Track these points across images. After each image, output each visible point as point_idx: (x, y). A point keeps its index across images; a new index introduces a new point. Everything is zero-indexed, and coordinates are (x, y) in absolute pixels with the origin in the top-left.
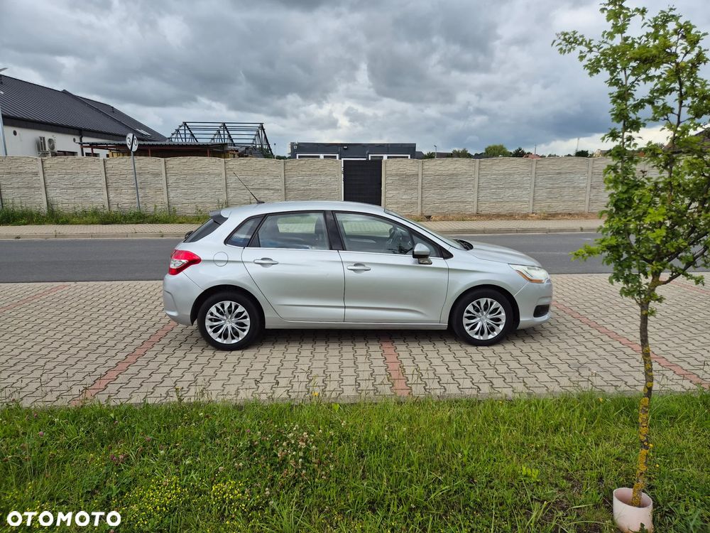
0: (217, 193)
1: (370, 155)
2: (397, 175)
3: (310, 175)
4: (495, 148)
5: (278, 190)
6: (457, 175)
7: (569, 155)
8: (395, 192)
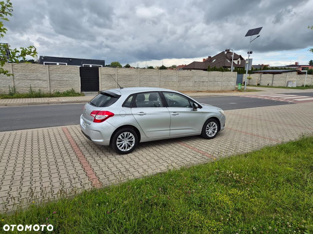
0: (7, 82)
1: (83, 65)
2: (106, 75)
3: (63, 73)
4: (115, 63)
5: (45, 80)
6: (131, 75)
7: (145, 68)
8: (106, 82)
